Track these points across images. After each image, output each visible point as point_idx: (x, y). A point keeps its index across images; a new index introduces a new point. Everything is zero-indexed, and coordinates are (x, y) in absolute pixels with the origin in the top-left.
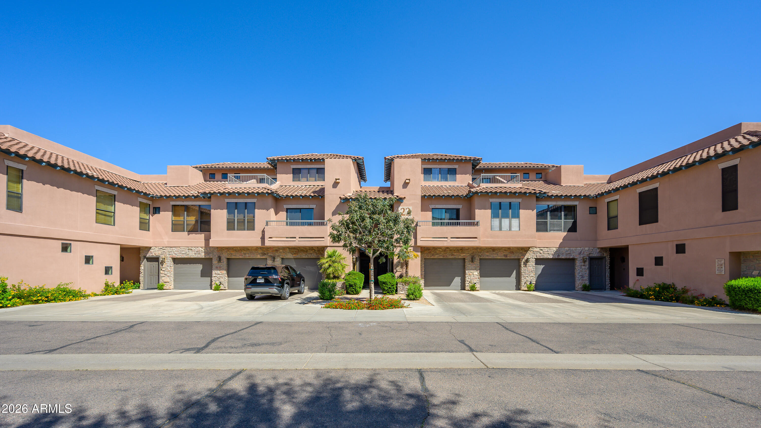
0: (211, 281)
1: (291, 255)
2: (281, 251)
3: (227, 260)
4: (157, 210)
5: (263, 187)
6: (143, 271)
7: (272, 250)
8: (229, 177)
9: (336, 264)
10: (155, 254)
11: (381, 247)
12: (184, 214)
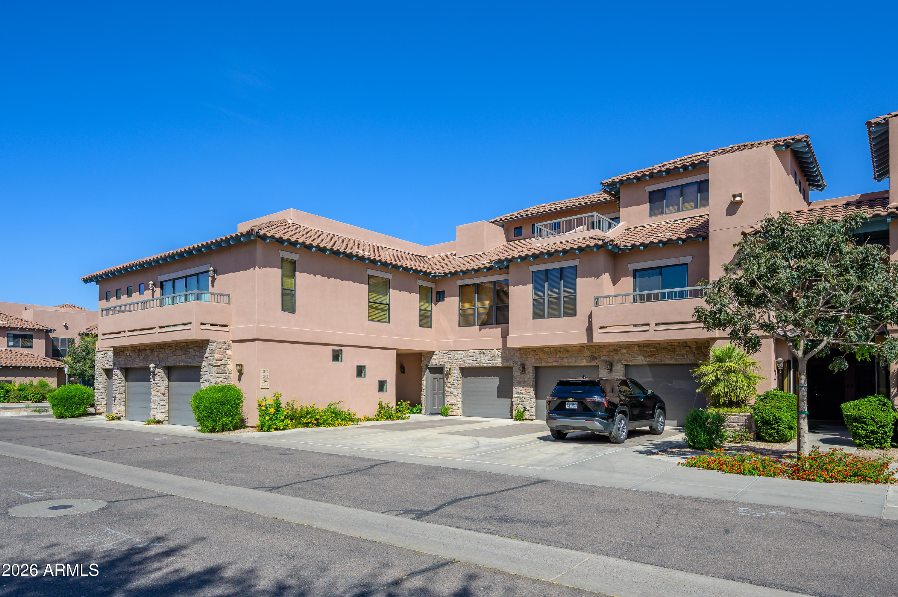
0: (512, 405)
1: (643, 359)
2: (624, 351)
3: (534, 370)
4: (440, 296)
5: (591, 236)
6: (425, 388)
7: (607, 350)
8: (537, 228)
9: (733, 377)
10: (439, 362)
11: (827, 333)
12: (475, 297)
